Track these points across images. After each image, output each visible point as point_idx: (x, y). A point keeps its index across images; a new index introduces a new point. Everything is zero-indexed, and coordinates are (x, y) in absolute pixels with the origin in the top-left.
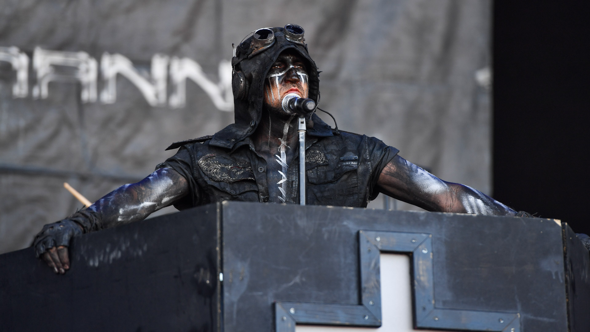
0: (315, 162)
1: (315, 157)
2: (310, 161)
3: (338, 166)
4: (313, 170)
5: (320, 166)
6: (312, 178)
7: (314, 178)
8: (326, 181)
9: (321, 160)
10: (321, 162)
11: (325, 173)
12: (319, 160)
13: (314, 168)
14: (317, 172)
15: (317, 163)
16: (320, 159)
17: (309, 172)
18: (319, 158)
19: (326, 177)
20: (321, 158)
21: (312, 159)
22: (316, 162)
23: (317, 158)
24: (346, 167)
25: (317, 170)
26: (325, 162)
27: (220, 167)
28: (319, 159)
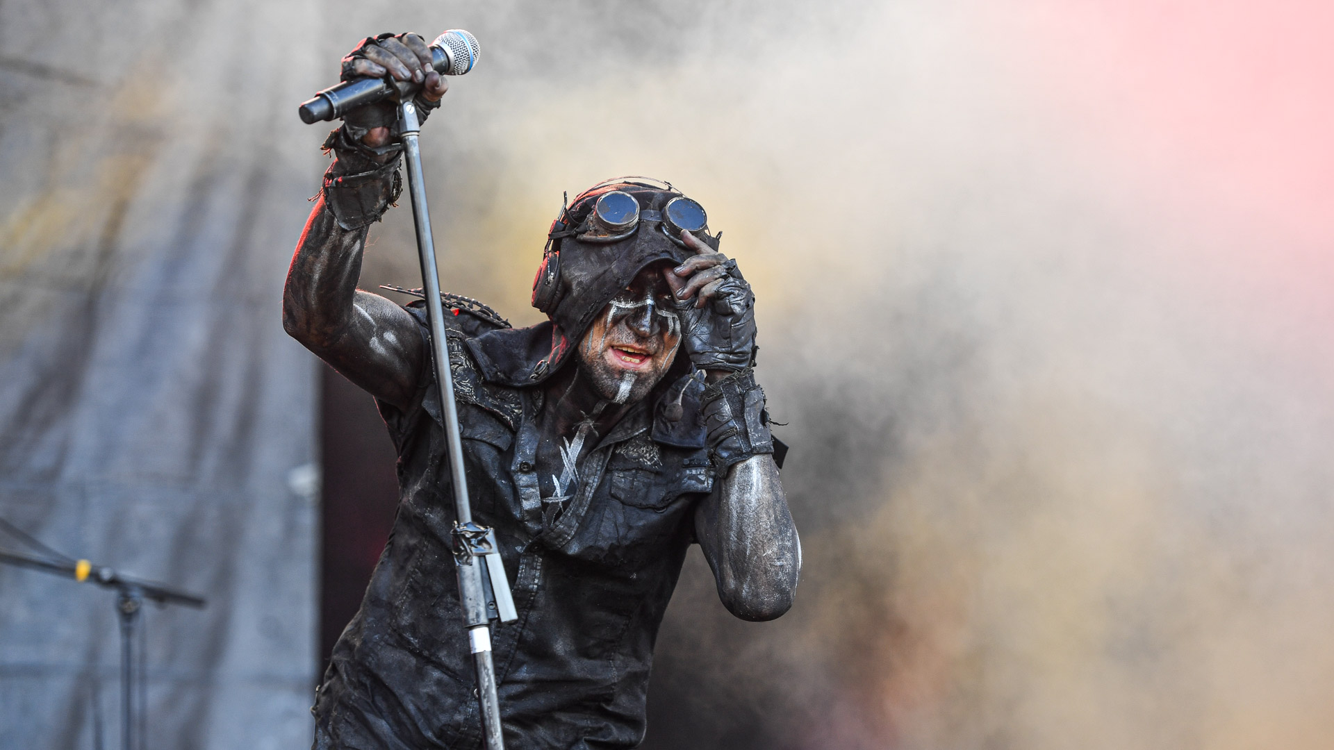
0: (635, 459)
1: (641, 448)
2: (627, 454)
3: (675, 476)
4: (627, 473)
5: (642, 469)
6: (618, 488)
7: (623, 490)
8: (644, 503)
9: (648, 458)
10: (649, 463)
11: (648, 486)
12: (646, 458)
13: (629, 470)
14: (633, 480)
15: (639, 461)
16: (648, 455)
17: (616, 474)
18: (647, 452)
19: (646, 496)
20: (650, 454)
21: (633, 450)
22: (638, 459)
23: (643, 451)
24: (689, 482)
25: (635, 476)
26: (655, 464)
27: (467, 365)
28: (646, 454)
